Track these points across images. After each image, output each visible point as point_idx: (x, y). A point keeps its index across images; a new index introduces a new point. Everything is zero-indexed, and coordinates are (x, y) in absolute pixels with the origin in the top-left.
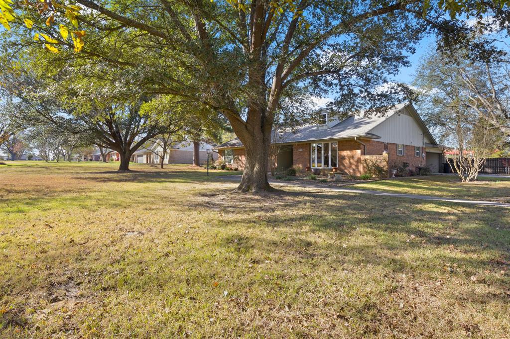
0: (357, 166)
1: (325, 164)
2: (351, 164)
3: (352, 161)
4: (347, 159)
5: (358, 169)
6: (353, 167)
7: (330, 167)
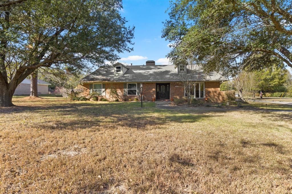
0: (218, 97)
1: (196, 96)
2: (214, 95)
3: (215, 94)
4: (212, 93)
5: (219, 98)
6: (216, 97)
7: (200, 97)
